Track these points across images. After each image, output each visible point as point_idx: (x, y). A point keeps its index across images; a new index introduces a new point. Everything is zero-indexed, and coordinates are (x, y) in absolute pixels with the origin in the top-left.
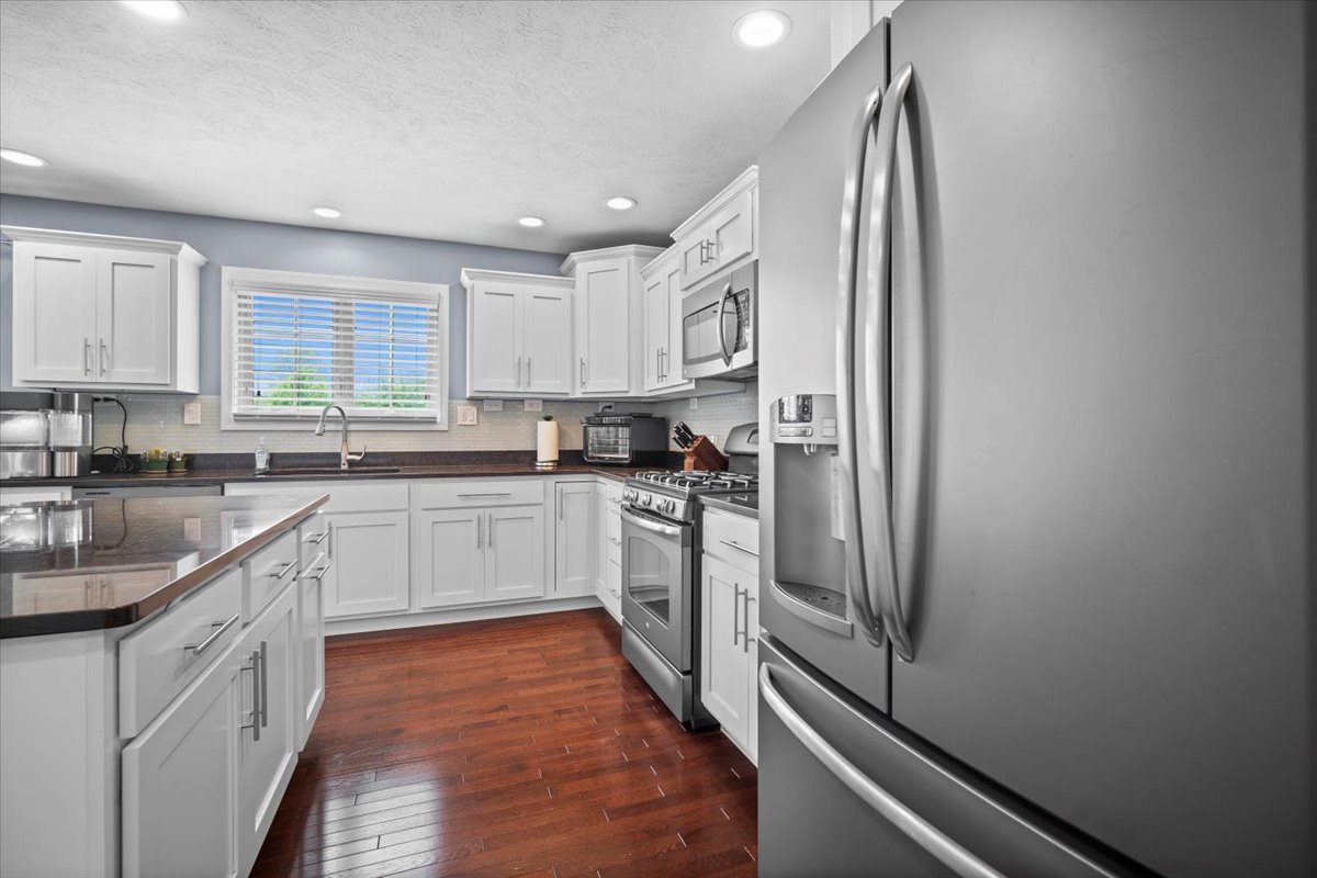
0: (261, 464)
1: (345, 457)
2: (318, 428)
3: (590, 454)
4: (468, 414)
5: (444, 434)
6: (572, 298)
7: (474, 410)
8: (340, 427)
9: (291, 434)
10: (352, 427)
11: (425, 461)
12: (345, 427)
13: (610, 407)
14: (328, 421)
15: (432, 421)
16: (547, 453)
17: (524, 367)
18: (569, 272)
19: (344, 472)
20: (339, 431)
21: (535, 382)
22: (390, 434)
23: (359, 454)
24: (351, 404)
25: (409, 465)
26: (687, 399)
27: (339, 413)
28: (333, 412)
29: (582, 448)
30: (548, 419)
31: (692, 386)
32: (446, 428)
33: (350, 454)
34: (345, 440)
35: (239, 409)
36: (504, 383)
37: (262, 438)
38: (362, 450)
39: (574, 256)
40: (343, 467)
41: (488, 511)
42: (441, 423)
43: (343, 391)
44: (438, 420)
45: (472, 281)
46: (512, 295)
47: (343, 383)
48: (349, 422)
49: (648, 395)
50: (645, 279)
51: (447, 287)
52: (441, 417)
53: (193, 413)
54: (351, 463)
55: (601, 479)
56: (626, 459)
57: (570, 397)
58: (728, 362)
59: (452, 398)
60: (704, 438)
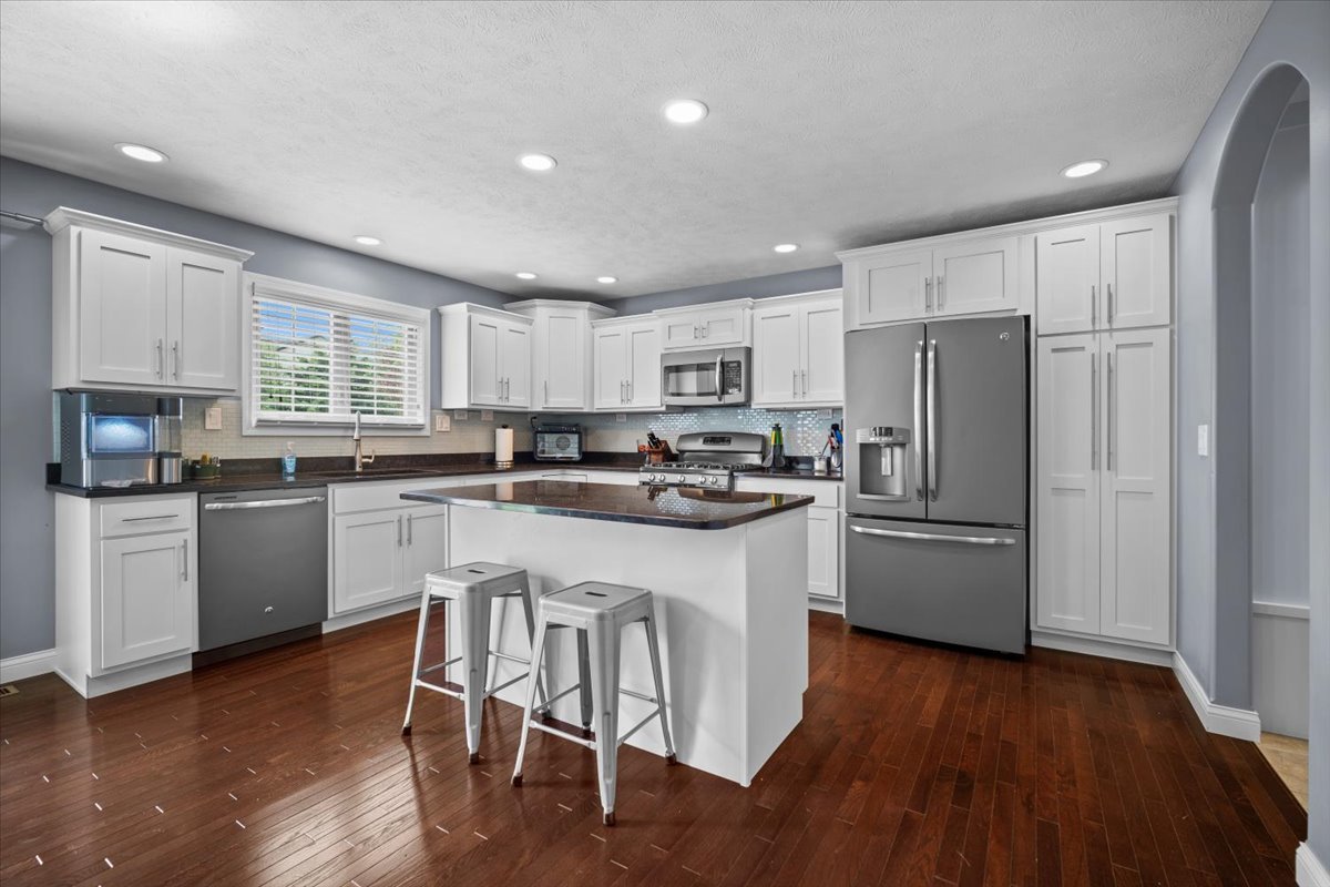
0: (290, 467)
1: (359, 460)
4: (444, 424)
5: (428, 440)
6: (532, 335)
7: (448, 418)
15: (420, 428)
16: (505, 454)
17: (505, 386)
19: (359, 474)
21: (512, 398)
23: (370, 457)
26: (614, 414)
29: (532, 450)
30: (505, 427)
31: (663, 409)
32: (429, 434)
33: (363, 457)
34: (359, 445)
35: (261, 415)
37: (289, 443)
38: (373, 454)
39: (537, 301)
40: (358, 470)
42: (426, 430)
43: (341, 399)
44: (424, 428)
45: (469, 313)
46: (495, 327)
49: (596, 411)
50: (595, 329)
51: (429, 311)
52: (426, 425)
53: (215, 417)
54: (365, 465)
56: (576, 458)
57: (529, 410)
58: (720, 400)
59: (432, 408)
60: (666, 442)
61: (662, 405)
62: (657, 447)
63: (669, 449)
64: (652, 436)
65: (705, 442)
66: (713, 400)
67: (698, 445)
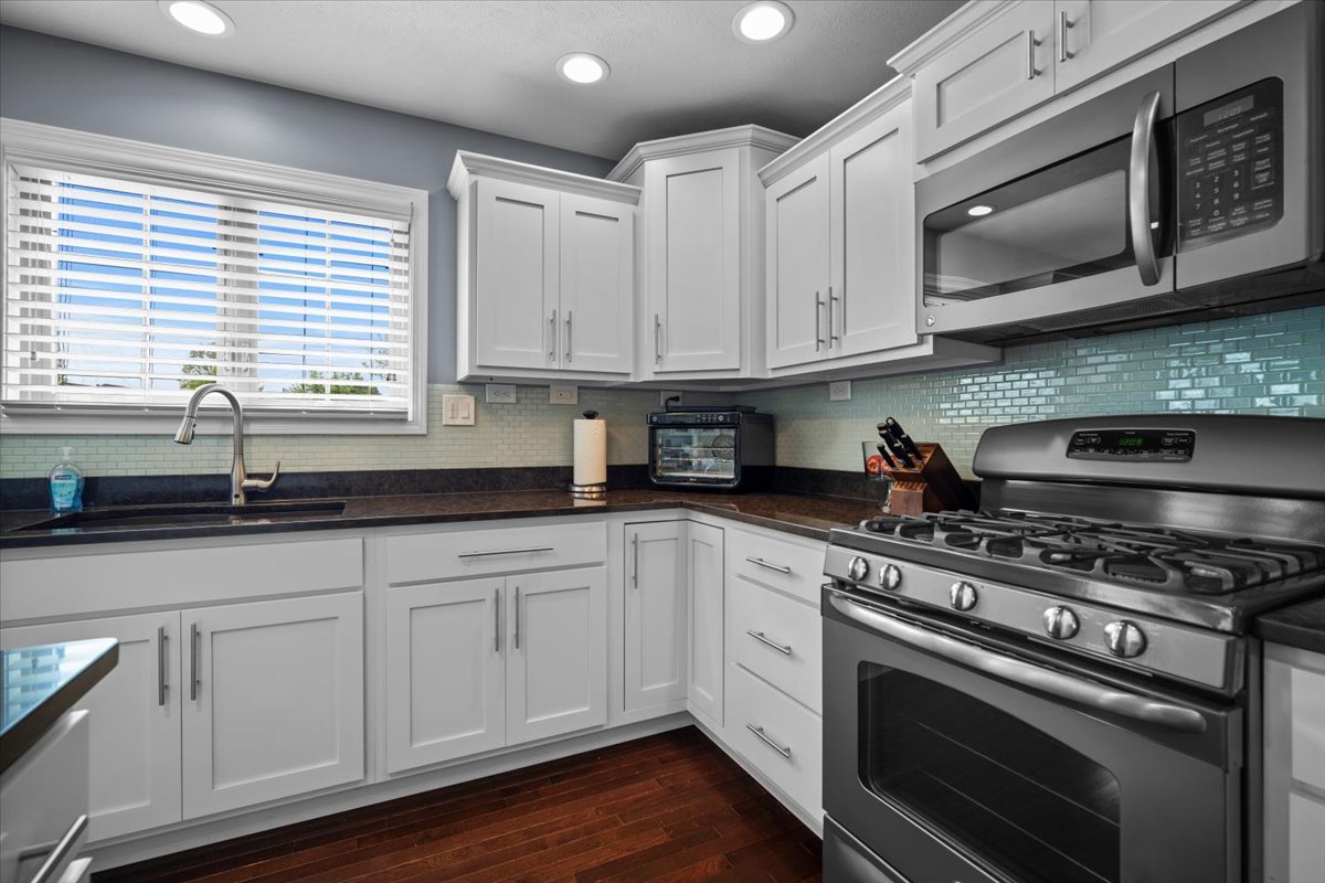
0: (66, 496)
1: (240, 482)
2: (180, 431)
3: (659, 472)
4: (463, 408)
5: (419, 441)
6: (636, 221)
7: (471, 400)
8: (230, 429)
9: (132, 441)
10: (254, 428)
11: (386, 487)
12: (240, 428)
13: (677, 399)
14: (200, 418)
15: (399, 418)
16: (589, 470)
17: (561, 327)
18: (631, 175)
19: (237, 510)
20: (227, 436)
21: (578, 353)
22: (325, 441)
23: (266, 477)
24: (251, 388)
25: (359, 494)
26: (826, 383)
27: (227, 403)
28: (213, 400)
29: (647, 462)
30: (590, 416)
31: (927, 349)
32: (424, 432)
33: (250, 476)
34: (240, 452)
35: (23, 393)
36: (528, 355)
38: (272, 469)
39: (642, 148)
40: (235, 502)
41: (514, 581)
42: (414, 422)
43: (237, 365)
44: (410, 418)
45: (475, 177)
46: (542, 207)
47: (237, 350)
48: (248, 420)
49: (770, 375)
50: (766, 185)
51: (424, 194)
52: (415, 413)
54: (251, 494)
55: (696, 515)
56: (728, 481)
57: (631, 379)
58: (1150, 278)
59: (431, 380)
60: (937, 448)
61: (921, 339)
62: (909, 464)
63: (949, 470)
64: (892, 432)
65: (1077, 447)
66: (1120, 287)
67: (1053, 459)
